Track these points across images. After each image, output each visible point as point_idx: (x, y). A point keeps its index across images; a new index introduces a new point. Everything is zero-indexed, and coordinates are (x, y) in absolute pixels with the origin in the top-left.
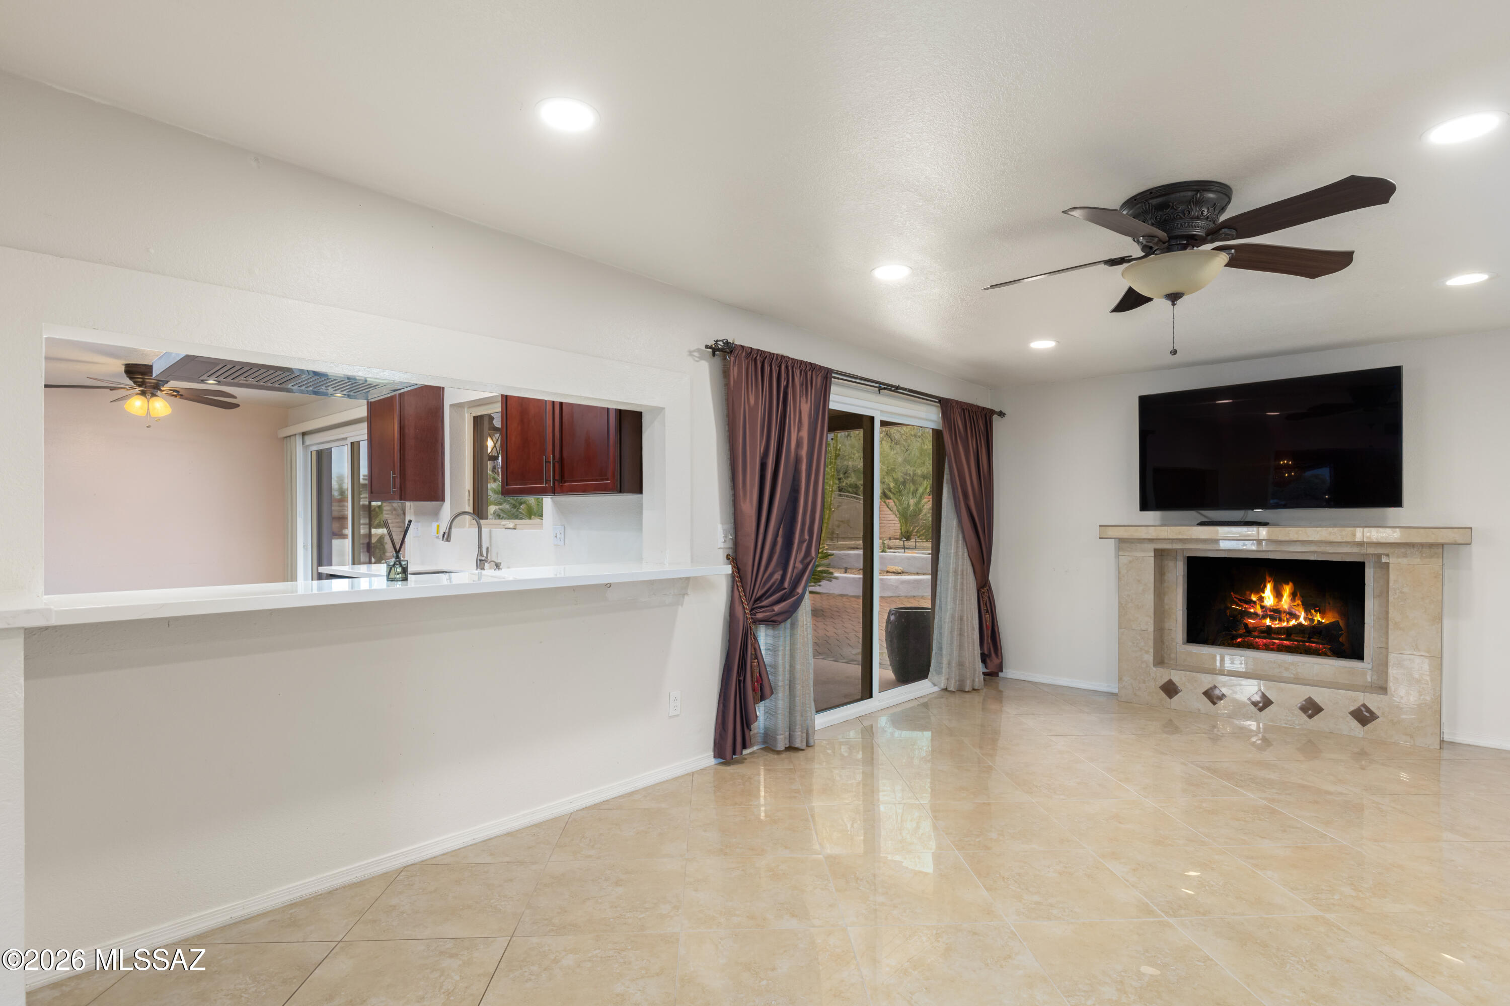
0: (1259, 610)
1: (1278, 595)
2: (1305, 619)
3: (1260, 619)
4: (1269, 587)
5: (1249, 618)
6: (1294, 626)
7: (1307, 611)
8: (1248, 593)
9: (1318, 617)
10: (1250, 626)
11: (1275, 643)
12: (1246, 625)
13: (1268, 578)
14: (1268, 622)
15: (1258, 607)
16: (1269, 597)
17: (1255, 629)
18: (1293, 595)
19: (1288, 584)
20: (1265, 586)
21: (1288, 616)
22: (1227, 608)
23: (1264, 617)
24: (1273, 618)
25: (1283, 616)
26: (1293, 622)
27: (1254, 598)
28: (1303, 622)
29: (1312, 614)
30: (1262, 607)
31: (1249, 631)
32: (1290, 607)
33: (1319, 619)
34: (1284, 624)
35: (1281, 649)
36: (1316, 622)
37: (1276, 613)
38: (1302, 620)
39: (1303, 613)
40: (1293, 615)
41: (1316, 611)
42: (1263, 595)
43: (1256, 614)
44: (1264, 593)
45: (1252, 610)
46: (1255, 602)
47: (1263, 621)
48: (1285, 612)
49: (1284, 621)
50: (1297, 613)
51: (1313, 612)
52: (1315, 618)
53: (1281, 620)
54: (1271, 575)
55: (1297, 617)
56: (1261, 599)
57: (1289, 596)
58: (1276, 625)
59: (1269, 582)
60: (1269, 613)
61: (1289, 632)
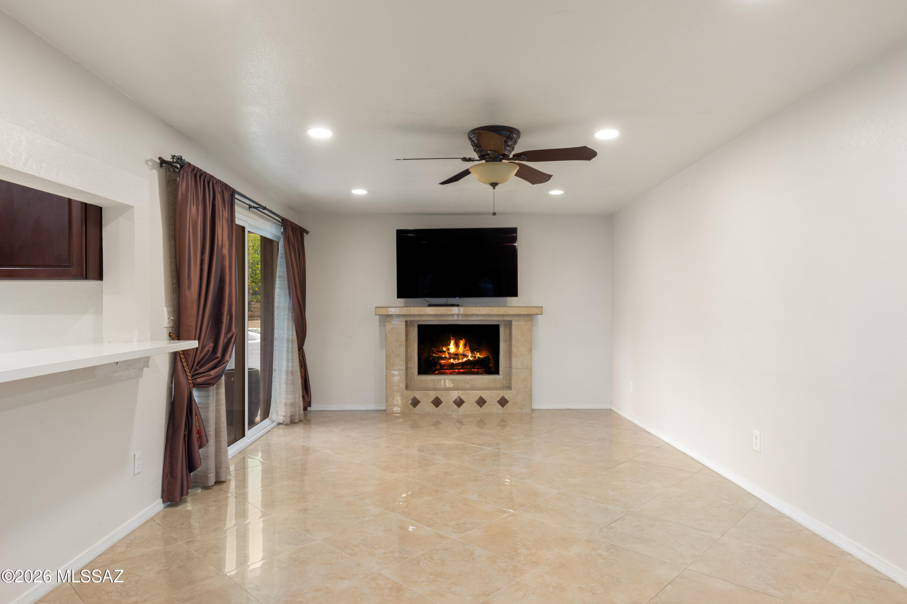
0: (447, 355)
1: (457, 345)
2: (471, 357)
3: (448, 360)
4: (452, 342)
5: (442, 360)
6: (466, 361)
7: (472, 352)
8: (441, 347)
9: (478, 355)
10: (442, 364)
11: (455, 371)
12: (440, 364)
13: (452, 338)
14: (452, 361)
15: (447, 354)
16: (452, 348)
17: (445, 365)
18: (465, 345)
19: (462, 340)
20: (450, 342)
21: (462, 357)
22: (430, 356)
23: (450, 358)
24: (454, 359)
25: (460, 357)
26: (465, 359)
27: (444, 349)
28: (471, 359)
29: (475, 354)
30: (449, 353)
31: (442, 366)
32: (464, 351)
33: (479, 356)
34: (460, 361)
35: (459, 373)
36: (477, 358)
37: (456, 356)
38: (470, 358)
39: (470, 354)
40: (465, 356)
41: (477, 352)
42: (449, 347)
43: (446, 358)
44: (449, 346)
45: (443, 356)
46: (445, 351)
47: (449, 361)
48: (461, 354)
49: (460, 359)
50: (467, 354)
51: (475, 352)
52: (477, 356)
53: (458, 359)
54: (453, 337)
55: (467, 356)
56: (448, 349)
57: (463, 346)
58: (456, 361)
59: (452, 340)
60: (452, 356)
61: (463, 364)
